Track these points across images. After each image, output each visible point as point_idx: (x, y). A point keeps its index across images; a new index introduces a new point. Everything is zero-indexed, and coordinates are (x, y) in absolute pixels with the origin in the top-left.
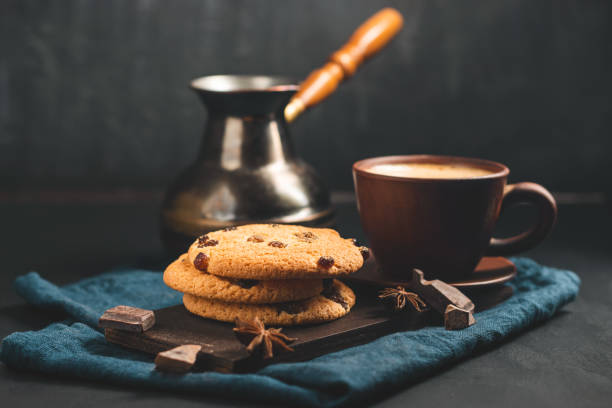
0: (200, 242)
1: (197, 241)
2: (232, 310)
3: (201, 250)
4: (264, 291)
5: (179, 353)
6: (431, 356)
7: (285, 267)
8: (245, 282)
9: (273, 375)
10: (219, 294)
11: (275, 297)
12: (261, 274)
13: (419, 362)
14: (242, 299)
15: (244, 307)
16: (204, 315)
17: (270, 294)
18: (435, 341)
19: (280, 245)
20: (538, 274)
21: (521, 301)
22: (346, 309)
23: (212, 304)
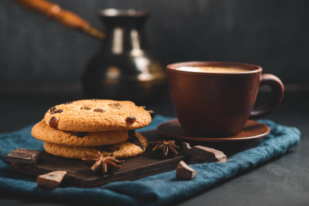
0: (51, 111)
1: (49, 111)
2: (72, 151)
3: (52, 116)
4: (92, 139)
5: (51, 176)
6: (210, 178)
7: (106, 124)
8: (80, 134)
9: (111, 189)
10: (64, 141)
11: (98, 142)
12: (92, 128)
13: (203, 182)
14: (78, 144)
15: (80, 149)
16: (56, 154)
17: (96, 141)
18: (213, 169)
19: (101, 111)
20: (275, 129)
21: (265, 145)
22: (143, 149)
23: (61, 147)
